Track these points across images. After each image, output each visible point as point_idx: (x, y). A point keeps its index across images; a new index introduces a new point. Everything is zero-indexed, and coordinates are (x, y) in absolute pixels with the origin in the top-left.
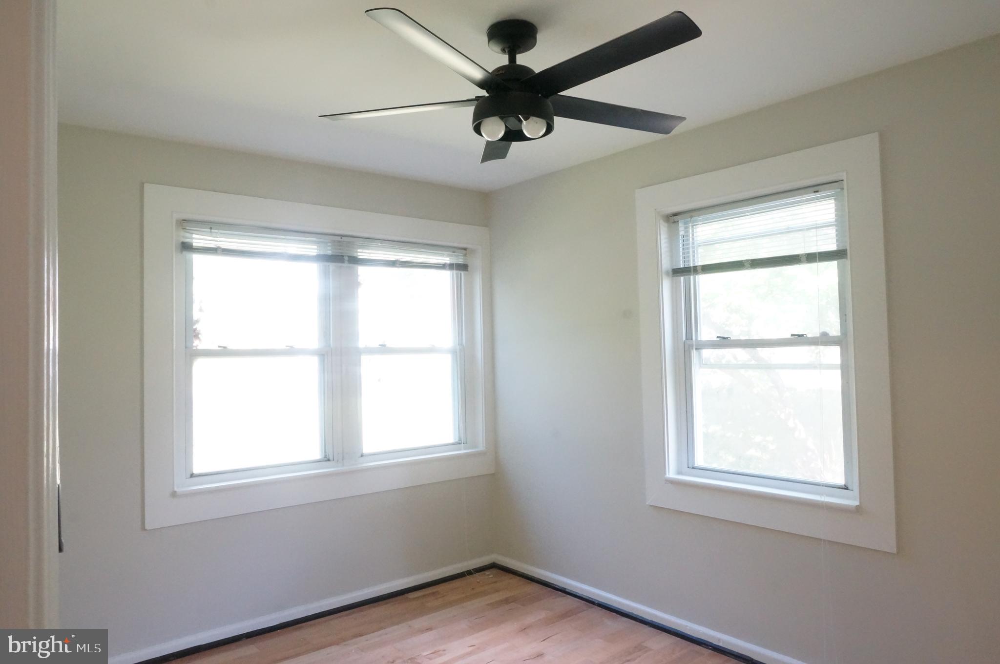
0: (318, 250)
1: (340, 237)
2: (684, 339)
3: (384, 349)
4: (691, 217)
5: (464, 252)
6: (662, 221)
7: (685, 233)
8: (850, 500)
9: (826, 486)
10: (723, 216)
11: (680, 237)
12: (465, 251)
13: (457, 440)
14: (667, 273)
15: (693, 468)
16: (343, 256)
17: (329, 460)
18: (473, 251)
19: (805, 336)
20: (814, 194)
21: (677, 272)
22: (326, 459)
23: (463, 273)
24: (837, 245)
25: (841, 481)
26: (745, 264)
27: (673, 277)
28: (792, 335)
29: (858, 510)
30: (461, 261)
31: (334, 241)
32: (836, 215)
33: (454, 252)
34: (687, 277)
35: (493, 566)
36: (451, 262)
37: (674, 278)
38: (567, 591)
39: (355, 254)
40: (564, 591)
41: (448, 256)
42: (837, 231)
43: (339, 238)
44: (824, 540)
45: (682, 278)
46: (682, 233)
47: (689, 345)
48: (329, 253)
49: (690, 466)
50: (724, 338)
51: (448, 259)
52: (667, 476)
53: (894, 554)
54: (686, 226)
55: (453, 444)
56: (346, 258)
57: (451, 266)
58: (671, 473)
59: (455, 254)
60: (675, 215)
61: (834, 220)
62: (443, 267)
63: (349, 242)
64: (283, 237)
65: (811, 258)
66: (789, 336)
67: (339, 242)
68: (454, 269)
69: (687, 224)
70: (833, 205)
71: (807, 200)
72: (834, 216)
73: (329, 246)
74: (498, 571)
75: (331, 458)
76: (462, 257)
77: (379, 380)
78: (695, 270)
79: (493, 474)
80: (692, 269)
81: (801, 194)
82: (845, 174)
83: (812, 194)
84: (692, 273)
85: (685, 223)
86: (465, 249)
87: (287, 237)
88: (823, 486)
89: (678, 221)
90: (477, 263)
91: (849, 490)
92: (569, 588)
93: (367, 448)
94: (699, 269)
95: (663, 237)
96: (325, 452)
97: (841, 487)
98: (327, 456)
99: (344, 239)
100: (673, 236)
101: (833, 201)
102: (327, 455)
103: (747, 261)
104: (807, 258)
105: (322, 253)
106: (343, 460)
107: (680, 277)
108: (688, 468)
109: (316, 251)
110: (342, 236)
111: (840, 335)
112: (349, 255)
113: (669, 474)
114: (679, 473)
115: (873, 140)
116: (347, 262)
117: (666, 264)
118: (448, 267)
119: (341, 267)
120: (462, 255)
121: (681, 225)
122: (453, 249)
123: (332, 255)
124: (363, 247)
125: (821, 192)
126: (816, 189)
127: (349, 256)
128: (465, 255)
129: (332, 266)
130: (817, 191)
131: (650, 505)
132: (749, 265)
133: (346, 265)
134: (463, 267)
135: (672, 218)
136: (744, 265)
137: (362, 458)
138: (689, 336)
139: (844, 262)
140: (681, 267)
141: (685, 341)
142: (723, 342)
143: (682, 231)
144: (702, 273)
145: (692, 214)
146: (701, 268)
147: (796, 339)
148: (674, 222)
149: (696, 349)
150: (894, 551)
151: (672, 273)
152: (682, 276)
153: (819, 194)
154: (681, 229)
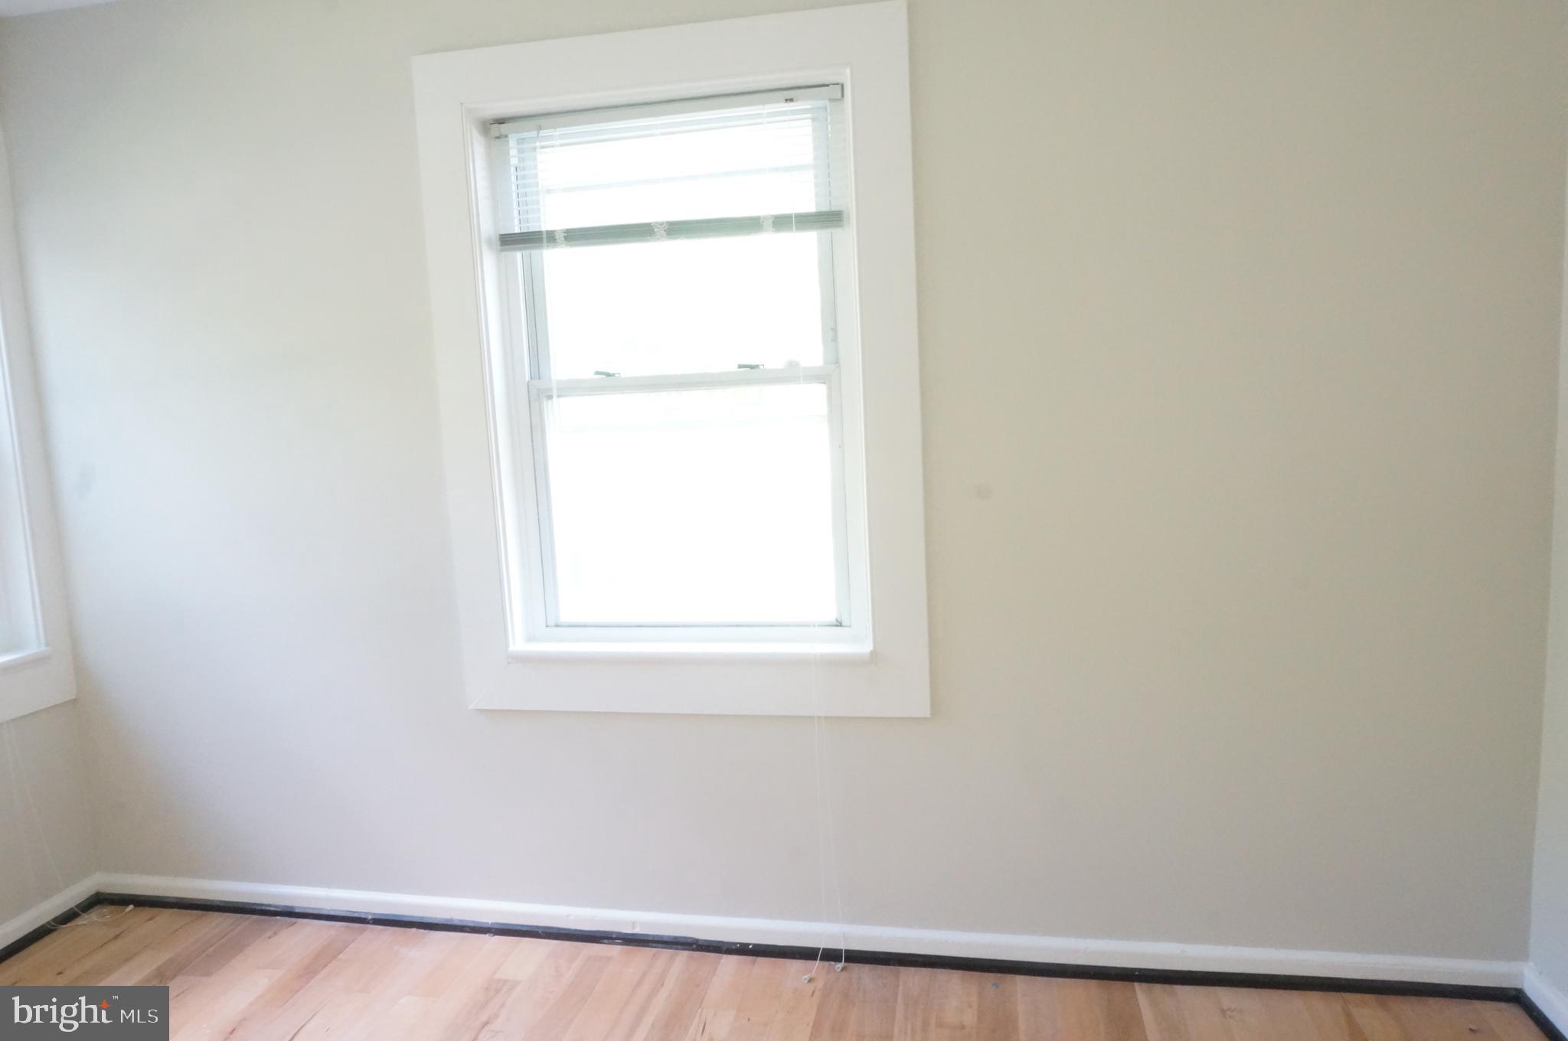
2: (528, 378)
4: (540, 128)
6: (475, 131)
7: (519, 161)
8: (858, 643)
9: (819, 626)
11: (513, 169)
14: (490, 243)
15: (557, 626)
19: (761, 367)
20: (787, 104)
21: (509, 241)
24: (816, 203)
25: (831, 614)
26: (656, 230)
27: (502, 251)
28: (740, 367)
29: (874, 657)
32: (816, 150)
34: (527, 252)
35: (98, 900)
37: (503, 253)
38: (297, 911)
40: (290, 913)
42: (816, 177)
44: (819, 717)
45: (519, 254)
46: (514, 161)
47: (539, 390)
49: (551, 622)
50: (608, 375)
52: (510, 648)
53: (926, 719)
54: (520, 146)
58: (518, 644)
60: (501, 121)
61: (812, 158)
65: (782, 222)
66: (735, 369)
69: (522, 144)
70: (809, 130)
71: (770, 115)
72: (811, 150)
78: (551, 238)
79: (71, 702)
80: (545, 236)
81: (764, 103)
82: (848, 72)
83: (783, 104)
84: (545, 243)
85: (521, 141)
88: (814, 626)
89: (506, 136)
91: (844, 626)
92: (300, 905)
94: (560, 237)
95: (478, 166)
97: (830, 624)
100: (496, 166)
101: (809, 123)
103: (662, 224)
104: (773, 222)
107: (514, 253)
108: (547, 626)
111: (822, 364)
113: (514, 644)
114: (531, 639)
117: (487, 227)
121: (512, 141)
125: (797, 101)
126: (790, 94)
130: (791, 100)
131: (476, 710)
132: (665, 233)
135: (496, 127)
136: (654, 232)
138: (537, 372)
139: (837, 232)
140: (517, 231)
141: (528, 382)
142: (608, 382)
143: (515, 157)
144: (567, 245)
145: (542, 122)
146: (566, 234)
147: (750, 373)
148: (498, 135)
149: (550, 397)
150: (927, 713)
151: (499, 243)
152: (520, 249)
153: (790, 106)
154: (513, 152)
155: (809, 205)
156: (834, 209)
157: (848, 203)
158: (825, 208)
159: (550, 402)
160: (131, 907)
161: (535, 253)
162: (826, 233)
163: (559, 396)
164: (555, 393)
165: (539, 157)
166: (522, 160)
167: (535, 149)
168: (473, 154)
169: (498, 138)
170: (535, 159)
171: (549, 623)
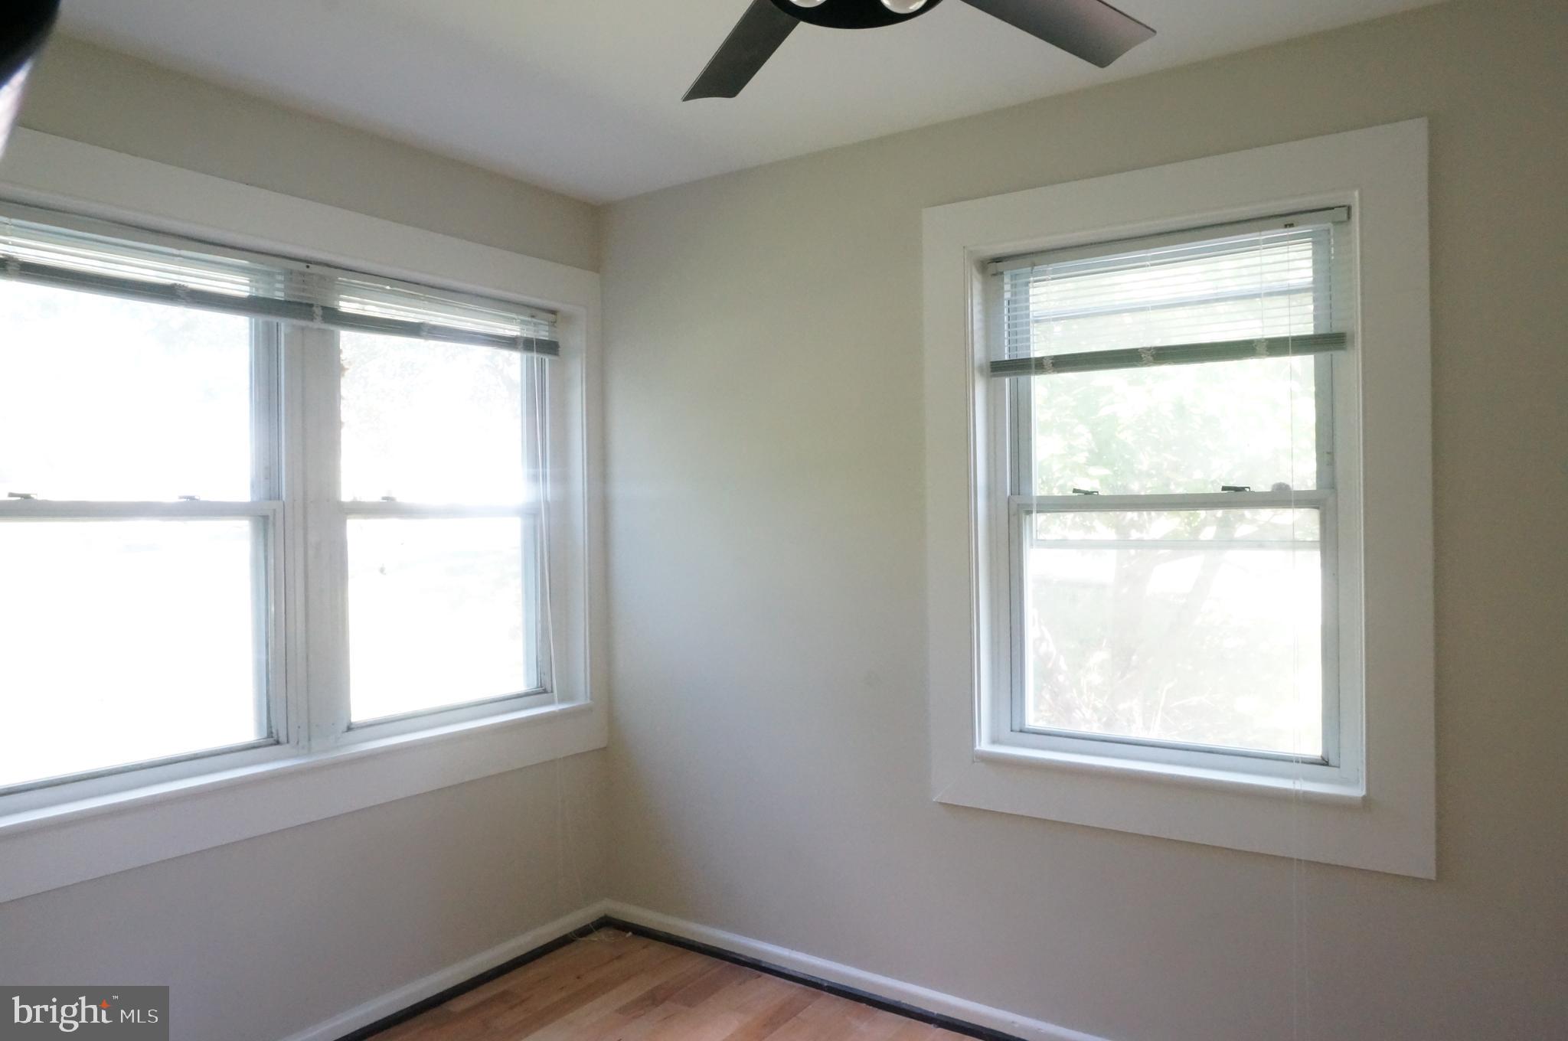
0: (251, 287)
1: (305, 264)
2: (1009, 493)
3: (387, 508)
4: (1034, 265)
5: (551, 317)
6: (974, 270)
7: (1012, 296)
9: (1303, 762)
10: (1088, 267)
11: (1006, 303)
12: (553, 316)
13: (533, 685)
14: (981, 370)
15: (1021, 731)
16: (311, 306)
17: (278, 743)
18: (569, 319)
19: (1248, 490)
20: (1286, 230)
21: (999, 368)
22: (271, 740)
23: (547, 358)
24: (1315, 326)
25: (1315, 750)
26: (1143, 356)
27: (992, 376)
28: (1224, 488)
29: (1367, 803)
30: (544, 334)
31: (291, 272)
32: (1315, 272)
33: (533, 317)
34: (1014, 378)
35: (606, 923)
36: (529, 336)
37: (993, 379)
39: (336, 303)
40: (756, 966)
41: (523, 322)
42: (1315, 300)
43: (302, 266)
44: (1298, 860)
45: (1007, 380)
46: (1007, 295)
47: (1018, 505)
48: (279, 295)
49: (1016, 727)
50: (1086, 493)
51: (517, 328)
52: (977, 748)
53: (1430, 881)
54: (1014, 282)
55: (527, 695)
56: (318, 311)
57: (527, 345)
58: (984, 744)
59: (534, 320)
60: (998, 260)
61: (1311, 279)
62: (510, 343)
63: (322, 277)
64: (175, 251)
65: (1277, 346)
66: (1219, 490)
67: (303, 274)
68: (533, 351)
69: (1015, 279)
70: (1309, 253)
71: (1268, 241)
72: (1310, 272)
73: (280, 282)
74: (617, 931)
75: (283, 739)
76: (547, 328)
77: (382, 570)
78: (1040, 365)
79: (604, 749)
80: (1033, 363)
81: (1259, 230)
82: (1356, 194)
83: (1282, 230)
84: (1033, 370)
85: (1014, 277)
86: (553, 312)
87: (184, 253)
88: (1298, 762)
89: (1002, 273)
90: (575, 340)
91: (1332, 766)
92: (766, 960)
93: (359, 713)
94: (1048, 363)
95: (975, 302)
96: (269, 726)
97: (1314, 761)
98: (274, 735)
99: (314, 269)
100: (991, 300)
101: (1309, 246)
102: (274, 731)
103: (1149, 349)
104: (1267, 346)
105: (261, 294)
106: (309, 740)
107: (1003, 378)
108: (1011, 731)
109: (247, 288)
110: (308, 262)
111: (1315, 488)
112: (322, 304)
113: (980, 745)
114: (994, 741)
115: (1415, 133)
116: (319, 318)
117: (979, 354)
118: (522, 346)
119: (303, 329)
120: (547, 323)
121: (1007, 279)
122: (533, 310)
123: (285, 301)
124: (351, 290)
125: (1297, 226)
126: (1289, 220)
127: (324, 308)
128: (553, 324)
129: (285, 325)
130: (1291, 225)
131: (940, 803)
132: (1151, 358)
133: (318, 324)
134: (549, 347)
135: (993, 266)
136: (1141, 358)
137: (351, 733)
138: (1018, 488)
139: (1339, 355)
140: (1006, 358)
141: (1009, 497)
142: (1086, 501)
143: (1008, 291)
144: (1054, 371)
145: (1036, 259)
146: (1051, 361)
147: (1235, 497)
148: (994, 273)
149: (1029, 512)
150: (1432, 875)
151: (990, 370)
152: (1007, 375)
153: (1291, 232)
154: (1007, 287)
155: (1306, 327)
156: (1335, 331)
157: (1353, 323)
158: (1322, 331)
159: (1028, 517)
160: (630, 934)
161: (1022, 379)
162: (1324, 356)
163: (1038, 512)
164: (1034, 510)
165: (1031, 291)
166: (1014, 294)
167: (1027, 284)
168: (972, 289)
169: (994, 275)
170: (1027, 292)
171: (1014, 728)
